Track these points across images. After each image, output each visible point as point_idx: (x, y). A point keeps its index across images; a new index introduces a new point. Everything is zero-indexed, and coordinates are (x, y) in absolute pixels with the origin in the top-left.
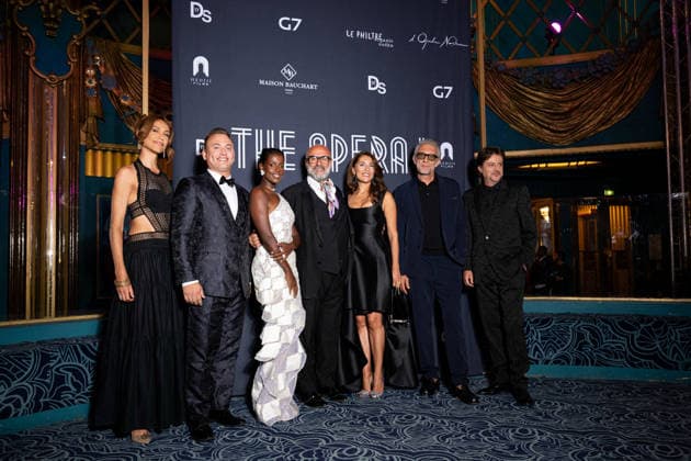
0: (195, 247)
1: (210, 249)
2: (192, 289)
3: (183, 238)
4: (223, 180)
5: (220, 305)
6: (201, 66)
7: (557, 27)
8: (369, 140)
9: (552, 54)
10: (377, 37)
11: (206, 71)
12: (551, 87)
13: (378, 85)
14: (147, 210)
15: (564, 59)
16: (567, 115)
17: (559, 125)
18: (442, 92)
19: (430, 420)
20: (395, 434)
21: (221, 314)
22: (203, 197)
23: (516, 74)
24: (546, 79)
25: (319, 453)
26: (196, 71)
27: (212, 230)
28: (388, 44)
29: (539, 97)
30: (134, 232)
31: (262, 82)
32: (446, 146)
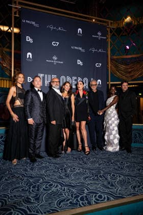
0: (31, 109)
1: (35, 110)
2: (31, 121)
3: (28, 107)
4: (38, 90)
5: (38, 125)
6: (29, 56)
7: (128, 47)
8: (78, 79)
9: (126, 55)
10: (80, 49)
11: (31, 57)
12: (126, 64)
13: (80, 62)
14: (19, 98)
15: (130, 57)
16: (130, 72)
17: (128, 75)
18: (98, 65)
19: (95, 159)
20: (86, 163)
21: (38, 128)
22: (33, 95)
23: (116, 60)
24: (124, 62)
25: (65, 169)
26: (28, 57)
27: (36, 104)
28: (83, 51)
29: (122, 67)
30: (15, 105)
31: (47, 61)
32: (99, 81)
